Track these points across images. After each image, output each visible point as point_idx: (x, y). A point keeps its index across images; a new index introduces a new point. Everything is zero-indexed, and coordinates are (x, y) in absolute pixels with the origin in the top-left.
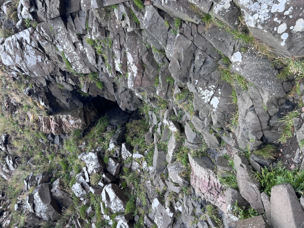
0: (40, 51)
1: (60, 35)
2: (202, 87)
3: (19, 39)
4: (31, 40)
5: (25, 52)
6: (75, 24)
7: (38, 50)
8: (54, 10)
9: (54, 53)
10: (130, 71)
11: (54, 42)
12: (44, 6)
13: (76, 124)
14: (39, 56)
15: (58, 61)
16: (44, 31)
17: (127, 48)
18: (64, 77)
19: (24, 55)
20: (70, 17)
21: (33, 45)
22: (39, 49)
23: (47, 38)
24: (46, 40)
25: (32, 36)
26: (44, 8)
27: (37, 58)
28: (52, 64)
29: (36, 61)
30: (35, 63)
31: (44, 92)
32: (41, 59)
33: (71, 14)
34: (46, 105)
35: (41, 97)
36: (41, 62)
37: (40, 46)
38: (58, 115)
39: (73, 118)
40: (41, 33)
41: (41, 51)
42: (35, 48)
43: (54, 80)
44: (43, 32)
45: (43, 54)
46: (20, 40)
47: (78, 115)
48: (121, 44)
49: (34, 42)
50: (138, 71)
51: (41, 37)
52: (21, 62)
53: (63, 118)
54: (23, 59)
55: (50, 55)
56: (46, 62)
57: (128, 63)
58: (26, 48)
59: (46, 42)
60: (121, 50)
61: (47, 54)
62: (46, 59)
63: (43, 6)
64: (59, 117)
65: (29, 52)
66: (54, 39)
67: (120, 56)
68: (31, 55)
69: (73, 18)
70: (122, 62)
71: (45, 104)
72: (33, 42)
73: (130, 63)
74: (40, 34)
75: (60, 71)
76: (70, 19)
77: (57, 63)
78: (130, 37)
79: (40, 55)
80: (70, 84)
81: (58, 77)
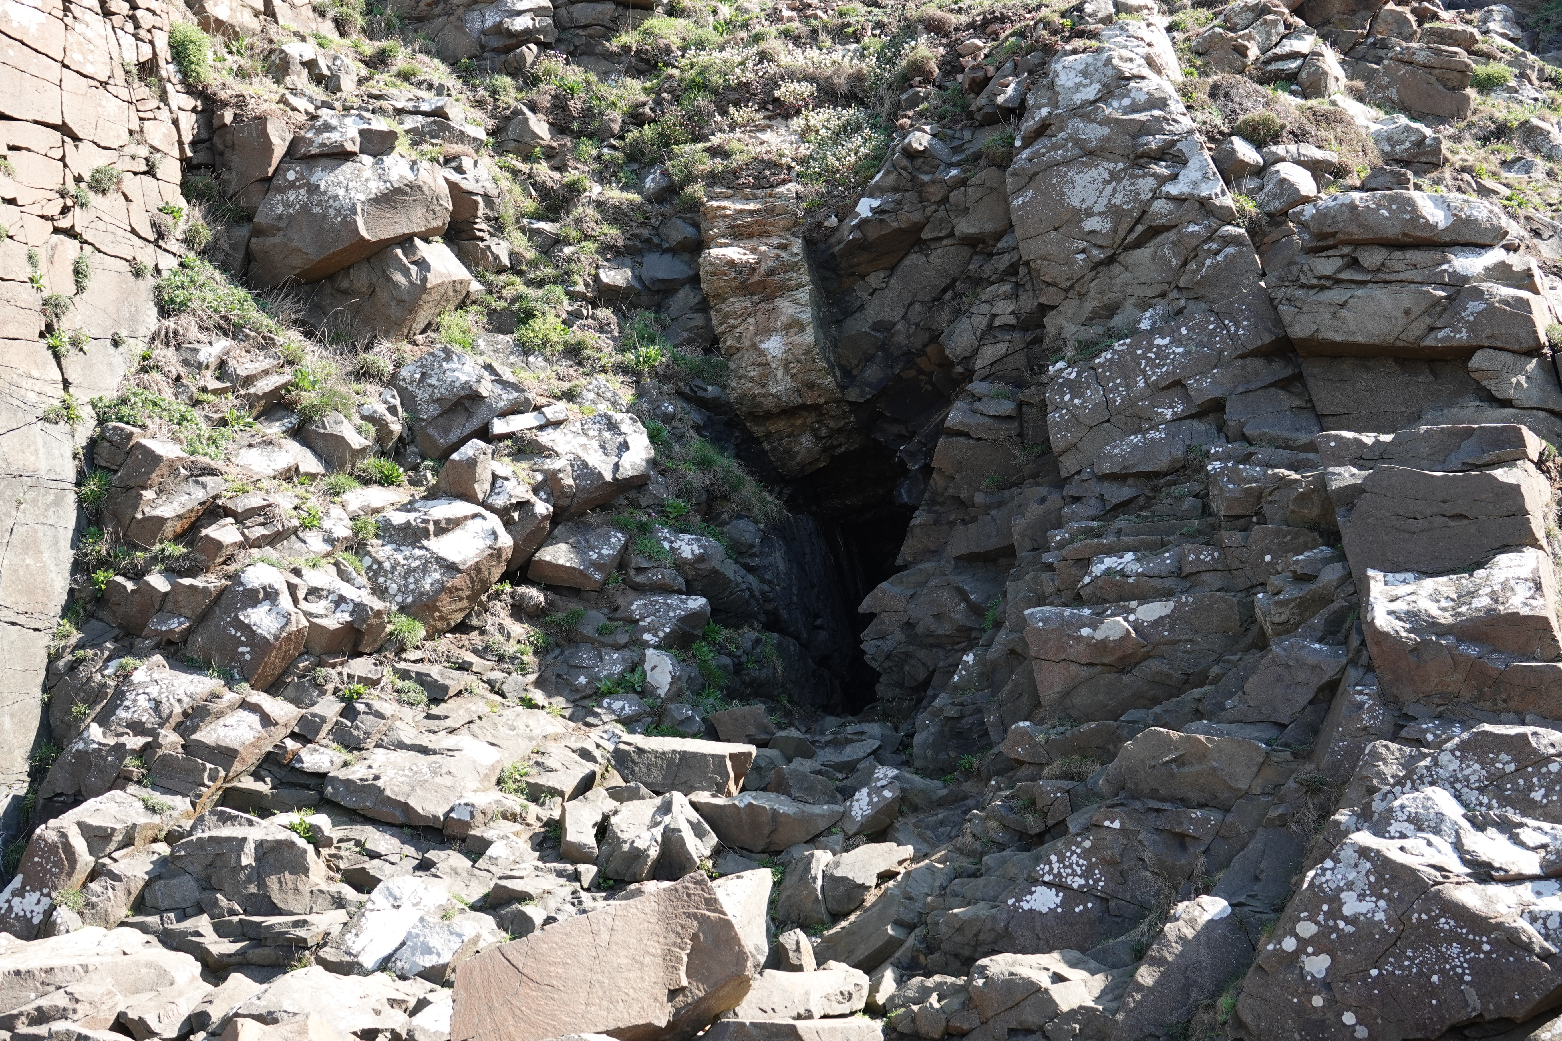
0: (1131, 230)
1: (1211, 327)
2: (1094, 847)
3: (1179, 146)
4: (1180, 200)
5: (1120, 165)
6: (1260, 392)
7: (1138, 221)
8: (1306, 317)
9: (1128, 290)
10: (1098, 614)
11: (1175, 294)
12: (1322, 282)
13: (760, 365)
14: (1109, 226)
15: (1089, 305)
16: (1220, 258)
17: (1190, 599)
18: (1012, 321)
19: (1108, 160)
20: (1289, 371)
21: (1159, 205)
22: (1140, 228)
23: (1193, 266)
24: (1185, 263)
25: (1197, 205)
26: (1315, 281)
27: (1099, 214)
28: (1076, 277)
29: (1084, 206)
30: (1075, 202)
31: (922, 220)
32: (1093, 232)
33: (1298, 377)
34: (858, 226)
35: (899, 203)
36: (1081, 228)
37: (1155, 231)
38: (805, 278)
39: (799, 351)
40: (1214, 246)
41: (1135, 235)
42: (1144, 212)
43: (994, 277)
44: (1217, 253)
45: (1118, 242)
46: (1173, 151)
47: (813, 377)
48: (1205, 577)
49: (1170, 212)
50: (1105, 641)
51: (1194, 243)
52: (1077, 142)
53: (795, 302)
54: (1091, 153)
55: (1116, 269)
56: (1083, 251)
57: (1133, 604)
58: (1140, 172)
59: (1175, 262)
60: (1179, 576)
61: (1121, 258)
62: (1098, 254)
63: (1320, 278)
64: (800, 286)
65: (1125, 182)
66: (1192, 294)
67: (1157, 572)
68: (1109, 188)
69: (1283, 384)
70: (1130, 580)
71: (865, 221)
72: (1169, 206)
73: (1133, 611)
74: (1210, 239)
75: (1041, 305)
76: (1279, 370)
77: (1081, 296)
78: (1236, 609)
79: (1115, 230)
80: (977, 349)
81: (1014, 296)
